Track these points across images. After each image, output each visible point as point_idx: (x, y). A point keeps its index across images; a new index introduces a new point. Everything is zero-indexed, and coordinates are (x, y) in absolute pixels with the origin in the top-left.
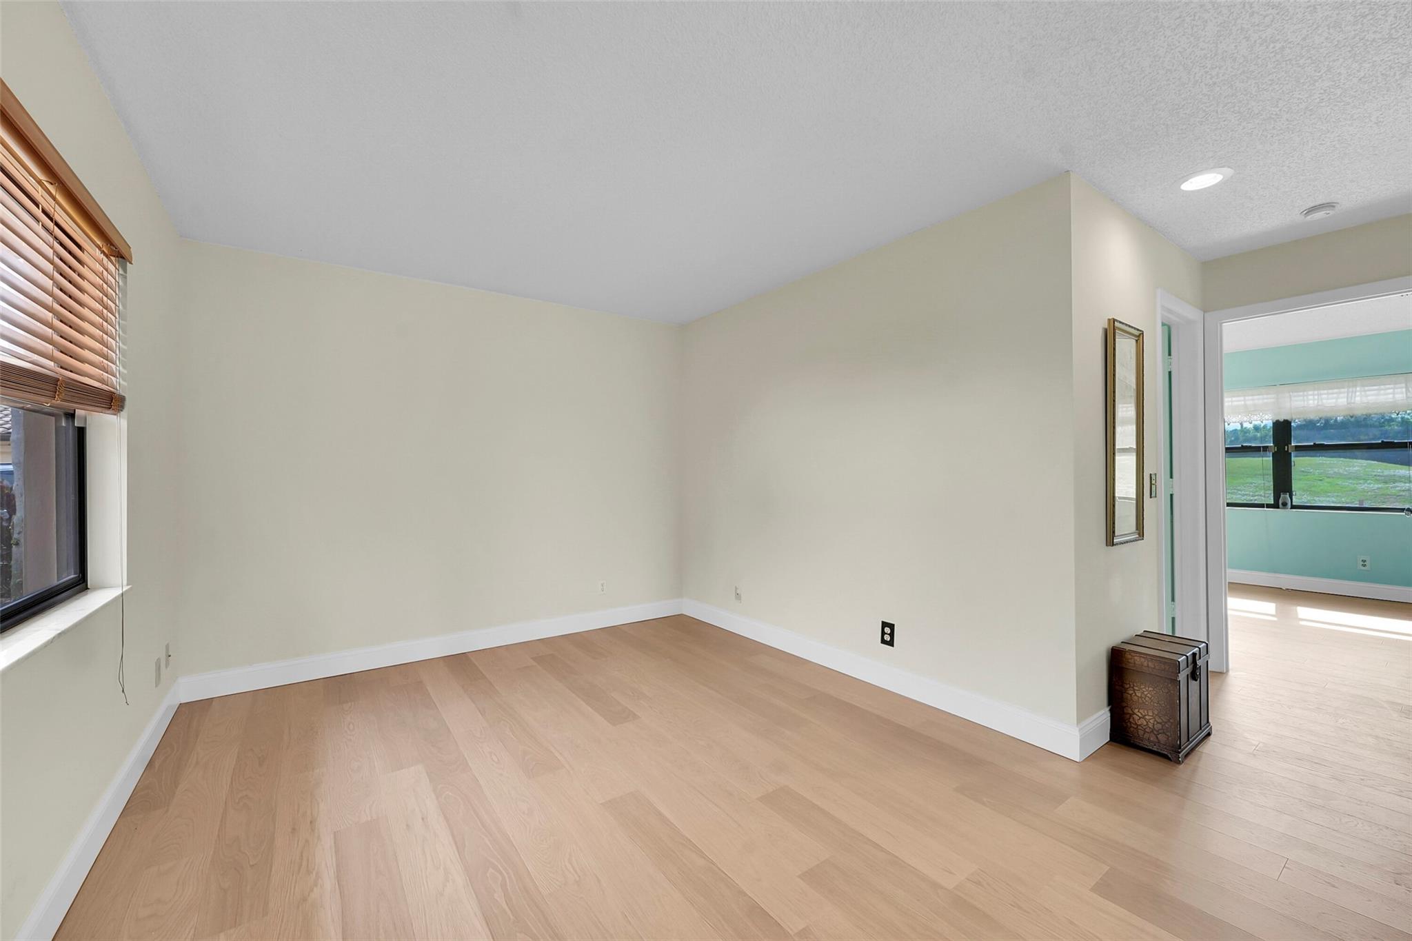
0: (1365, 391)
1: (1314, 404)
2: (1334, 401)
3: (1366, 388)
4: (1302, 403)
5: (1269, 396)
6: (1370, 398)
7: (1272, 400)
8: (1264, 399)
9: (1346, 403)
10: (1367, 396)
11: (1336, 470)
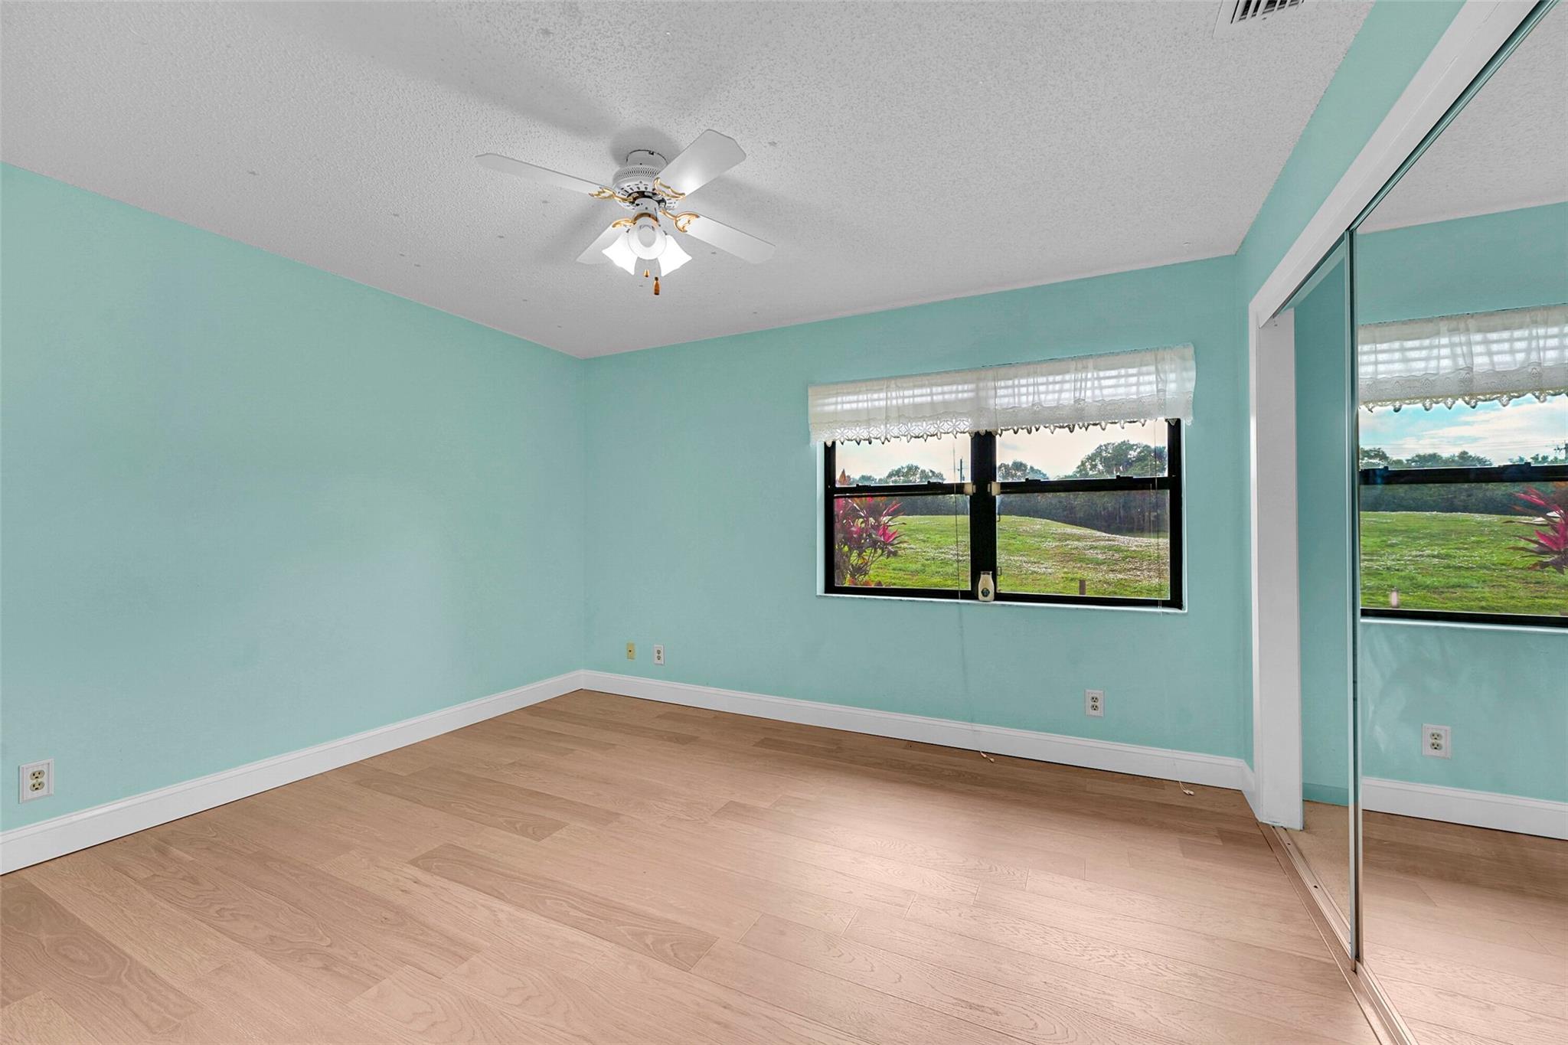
0: (1099, 379)
1: (1027, 402)
2: (1056, 396)
3: (1102, 374)
4: (1011, 400)
5: (966, 387)
6: (1106, 392)
7: (971, 395)
8: (957, 392)
9: (1072, 402)
10: (1101, 388)
11: (1024, 528)
